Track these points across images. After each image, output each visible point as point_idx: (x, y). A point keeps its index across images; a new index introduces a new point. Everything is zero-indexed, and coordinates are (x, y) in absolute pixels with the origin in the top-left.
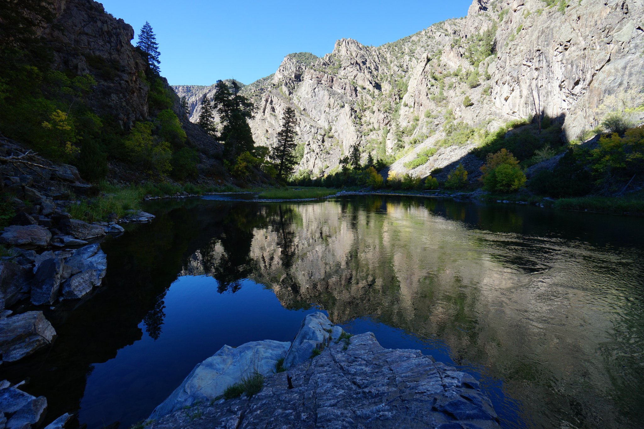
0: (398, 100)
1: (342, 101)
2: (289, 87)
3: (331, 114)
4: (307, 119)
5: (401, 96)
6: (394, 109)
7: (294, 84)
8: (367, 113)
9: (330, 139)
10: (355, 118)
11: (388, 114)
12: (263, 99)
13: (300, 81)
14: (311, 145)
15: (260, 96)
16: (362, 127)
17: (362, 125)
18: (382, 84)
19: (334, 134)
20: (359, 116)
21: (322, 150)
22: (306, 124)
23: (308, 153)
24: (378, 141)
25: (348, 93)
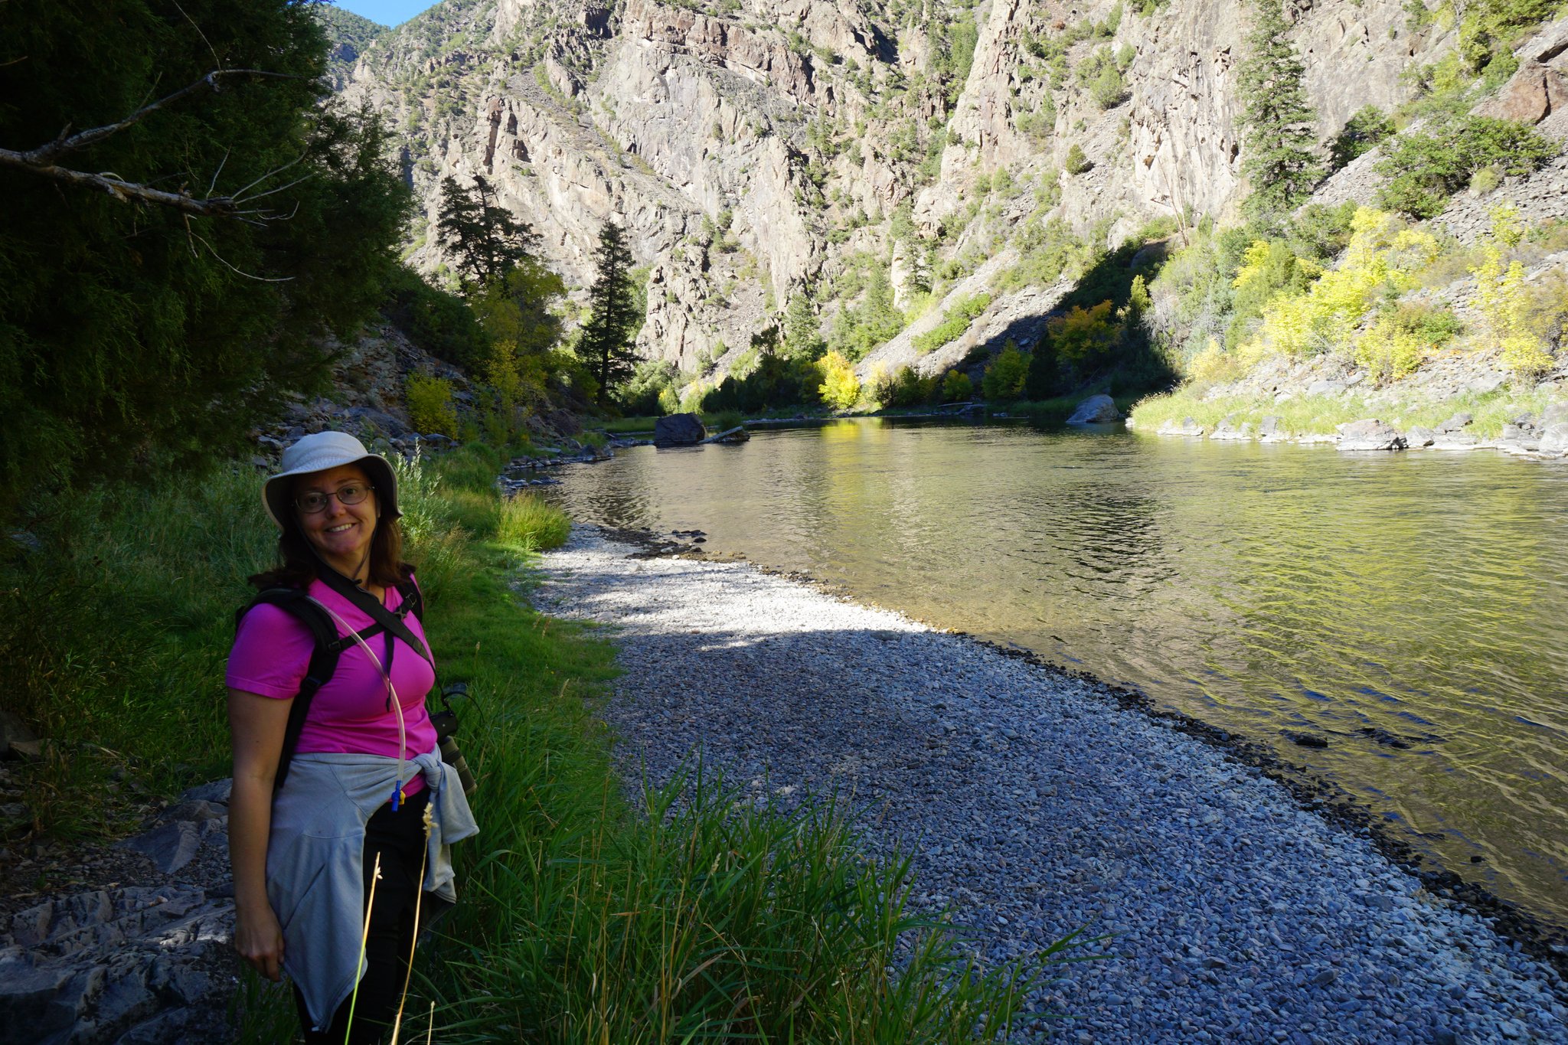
0: (940, 114)
1: (761, 112)
2: (571, 64)
3: (728, 162)
4: (646, 182)
5: (951, 98)
6: (925, 147)
7: (586, 49)
8: (842, 164)
9: (728, 257)
10: (803, 184)
11: (906, 167)
12: (483, 115)
13: (608, 35)
14: (668, 280)
15: (456, 87)
16: (825, 213)
17: (826, 207)
18: (901, 37)
19: (741, 239)
20: (817, 177)
21: (703, 297)
22: (644, 200)
23: (659, 307)
24: (877, 258)
25: (780, 83)
